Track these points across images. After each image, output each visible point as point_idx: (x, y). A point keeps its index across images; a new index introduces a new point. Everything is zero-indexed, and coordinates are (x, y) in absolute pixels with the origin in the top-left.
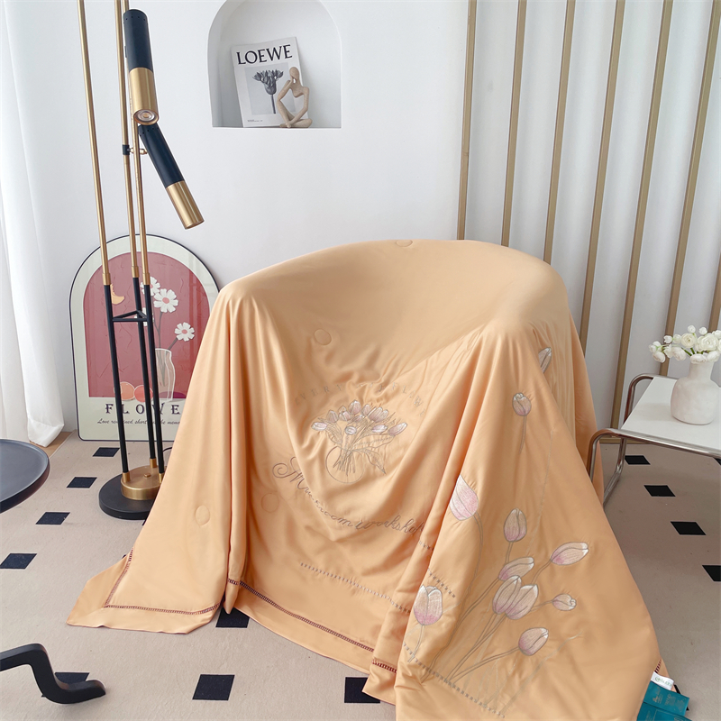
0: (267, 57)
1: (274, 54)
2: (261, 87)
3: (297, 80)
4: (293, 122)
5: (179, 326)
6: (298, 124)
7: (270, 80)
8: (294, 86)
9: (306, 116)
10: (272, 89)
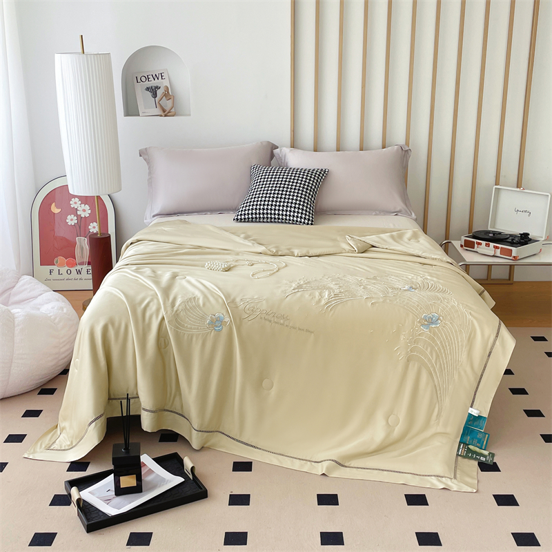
0: (151, 79)
1: (156, 77)
2: (149, 94)
3: (168, 92)
4: (166, 113)
5: (91, 224)
6: (169, 114)
7: (153, 91)
8: (167, 95)
9: (173, 110)
10: (155, 95)
